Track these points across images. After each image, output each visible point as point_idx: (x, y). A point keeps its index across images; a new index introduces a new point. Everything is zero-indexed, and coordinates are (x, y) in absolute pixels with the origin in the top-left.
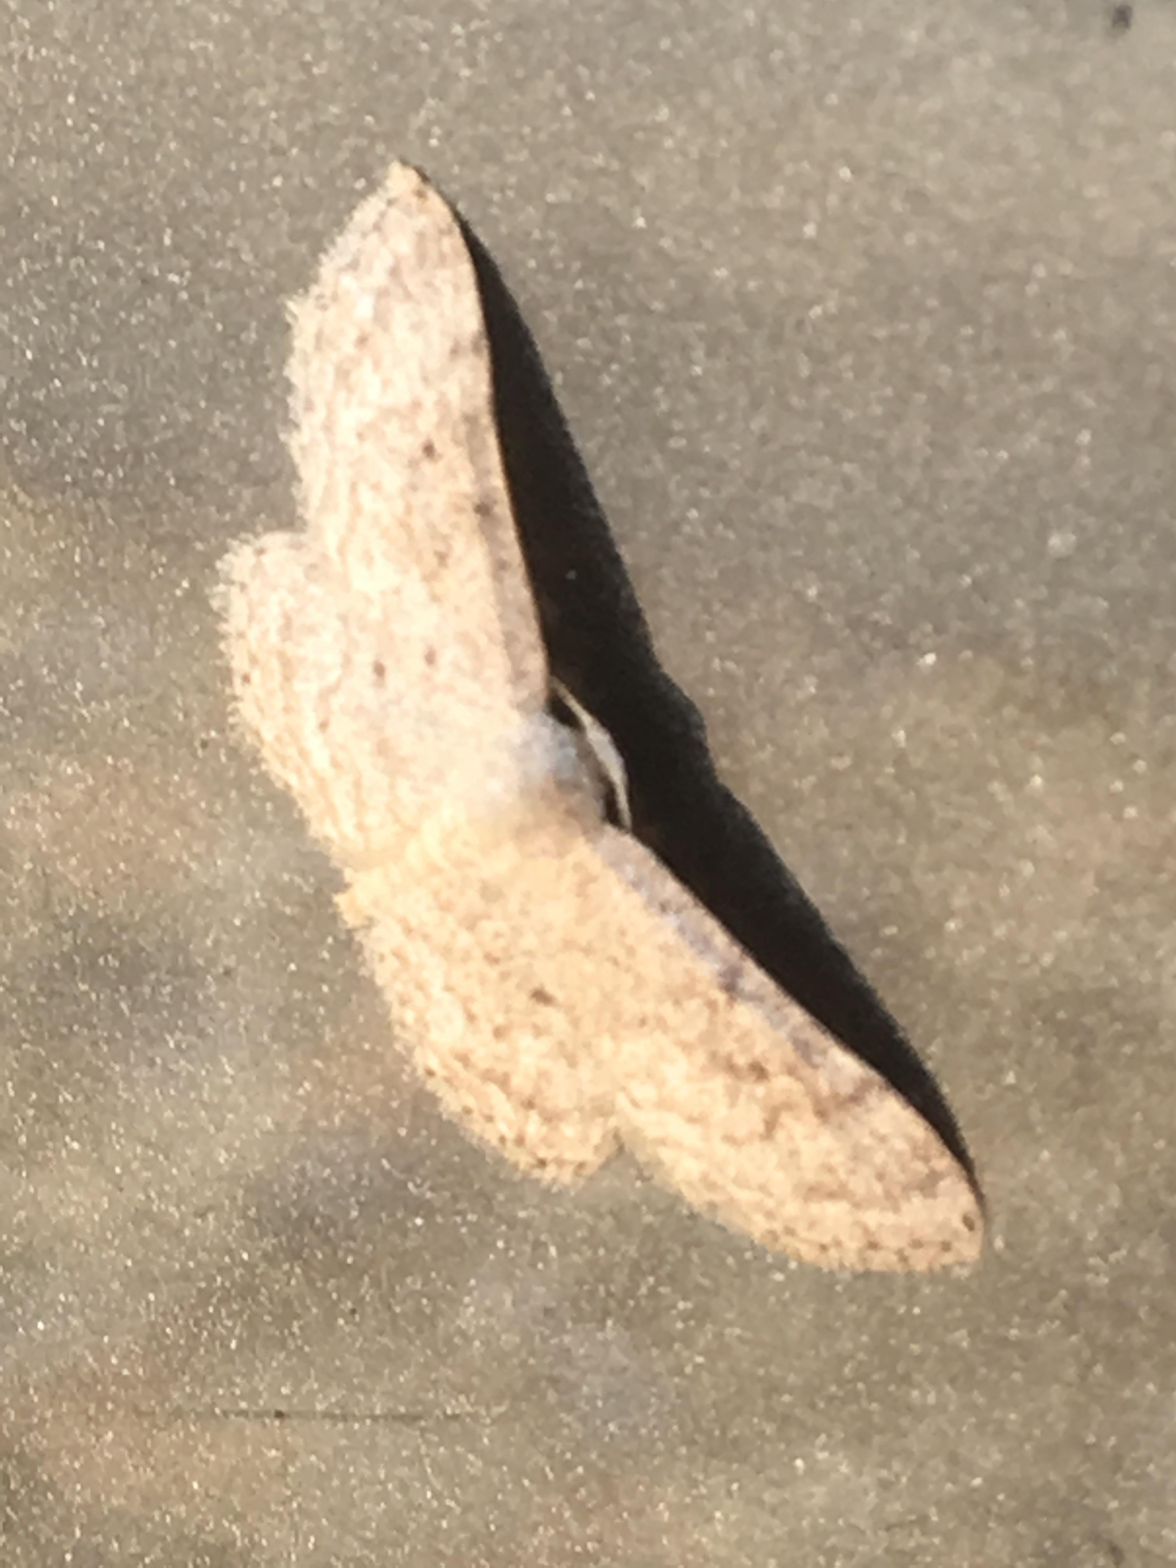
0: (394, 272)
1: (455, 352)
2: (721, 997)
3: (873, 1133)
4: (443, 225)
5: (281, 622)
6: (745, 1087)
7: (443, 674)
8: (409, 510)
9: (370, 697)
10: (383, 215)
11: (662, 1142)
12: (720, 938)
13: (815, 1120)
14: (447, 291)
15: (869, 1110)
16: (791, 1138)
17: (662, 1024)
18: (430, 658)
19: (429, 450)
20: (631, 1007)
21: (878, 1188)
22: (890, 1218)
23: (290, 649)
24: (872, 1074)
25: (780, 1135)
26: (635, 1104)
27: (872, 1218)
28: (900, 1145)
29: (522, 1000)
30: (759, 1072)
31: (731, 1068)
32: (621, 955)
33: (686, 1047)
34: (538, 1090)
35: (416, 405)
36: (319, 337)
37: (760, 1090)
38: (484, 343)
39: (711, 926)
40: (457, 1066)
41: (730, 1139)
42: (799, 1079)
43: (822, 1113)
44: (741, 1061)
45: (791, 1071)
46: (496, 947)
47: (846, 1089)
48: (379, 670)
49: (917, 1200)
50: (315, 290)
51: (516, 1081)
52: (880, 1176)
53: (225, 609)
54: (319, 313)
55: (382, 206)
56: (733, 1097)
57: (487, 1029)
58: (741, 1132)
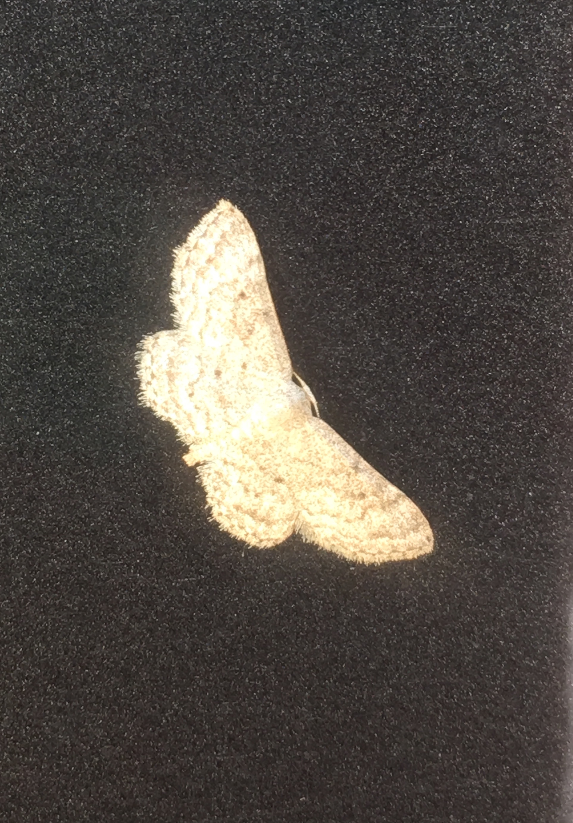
0: (223, 236)
1: (251, 262)
2: (353, 471)
3: (400, 512)
4: (240, 220)
5: (168, 361)
6: (356, 502)
7: (248, 371)
8: (235, 316)
9: (215, 383)
10: (217, 218)
11: (318, 526)
12: (352, 452)
13: (381, 510)
14: (245, 242)
15: (398, 504)
16: (370, 517)
17: (328, 483)
18: (244, 366)
19: (242, 295)
20: (316, 479)
21: (399, 531)
22: (402, 541)
23: (173, 370)
24: (400, 492)
25: (367, 517)
26: (310, 514)
27: (395, 542)
28: (408, 515)
29: (270, 482)
30: (363, 496)
31: (353, 495)
32: (315, 462)
33: (336, 490)
34: (268, 515)
35: (236, 281)
36: (188, 261)
37: (361, 502)
38: (261, 258)
39: (349, 447)
40: (234, 510)
41: (348, 521)
42: (378, 497)
43: (383, 508)
44: (357, 492)
45: (375, 494)
46: (263, 465)
47: (393, 498)
48: (218, 373)
49: (412, 534)
50: (185, 245)
51: (259, 513)
52: (401, 527)
53: (140, 360)
54: (188, 253)
55: (216, 215)
56: (352, 505)
57: (252, 494)
58: (352, 518)
